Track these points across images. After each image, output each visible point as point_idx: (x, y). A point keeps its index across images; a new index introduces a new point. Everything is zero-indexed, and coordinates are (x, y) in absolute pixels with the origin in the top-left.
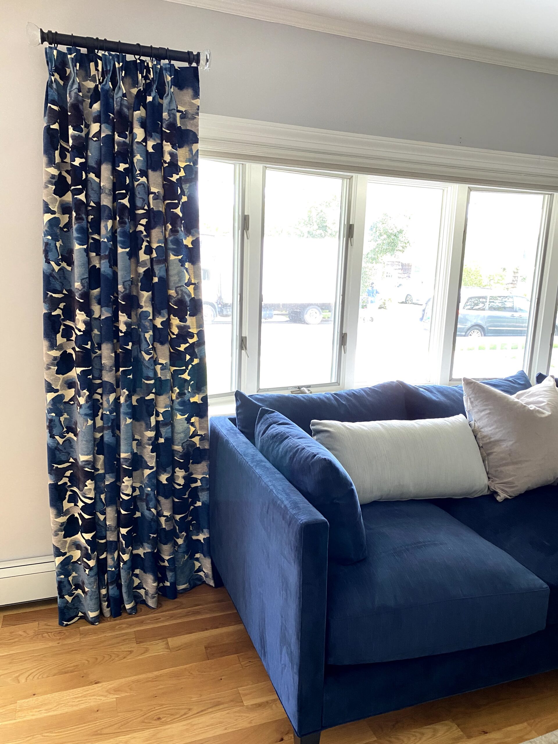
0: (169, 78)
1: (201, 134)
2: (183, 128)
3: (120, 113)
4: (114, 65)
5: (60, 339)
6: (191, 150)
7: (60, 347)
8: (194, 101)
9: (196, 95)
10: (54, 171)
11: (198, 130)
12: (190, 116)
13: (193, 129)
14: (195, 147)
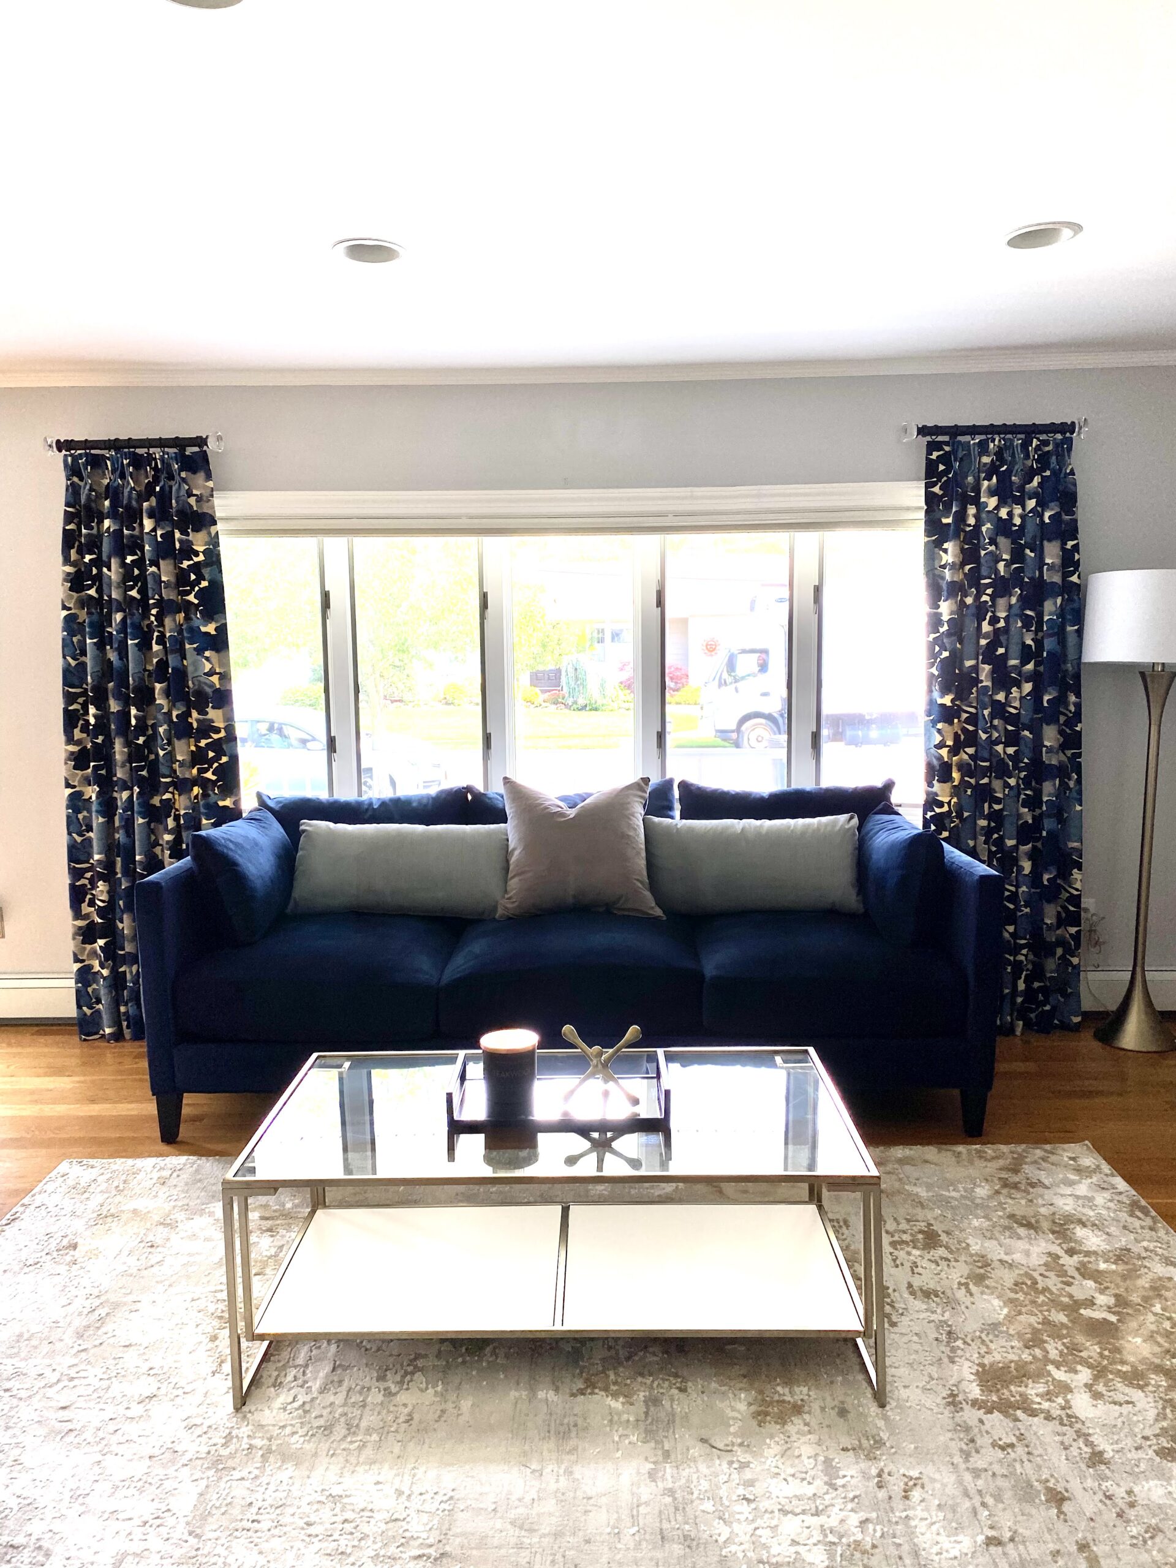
0: (176, 466)
1: (218, 514)
2: (199, 511)
3: (128, 507)
4: (122, 462)
5: (77, 734)
6: (209, 533)
7: (78, 742)
8: (207, 484)
9: (209, 477)
10: (69, 569)
11: (214, 512)
12: (205, 498)
13: (210, 512)
14: (213, 530)
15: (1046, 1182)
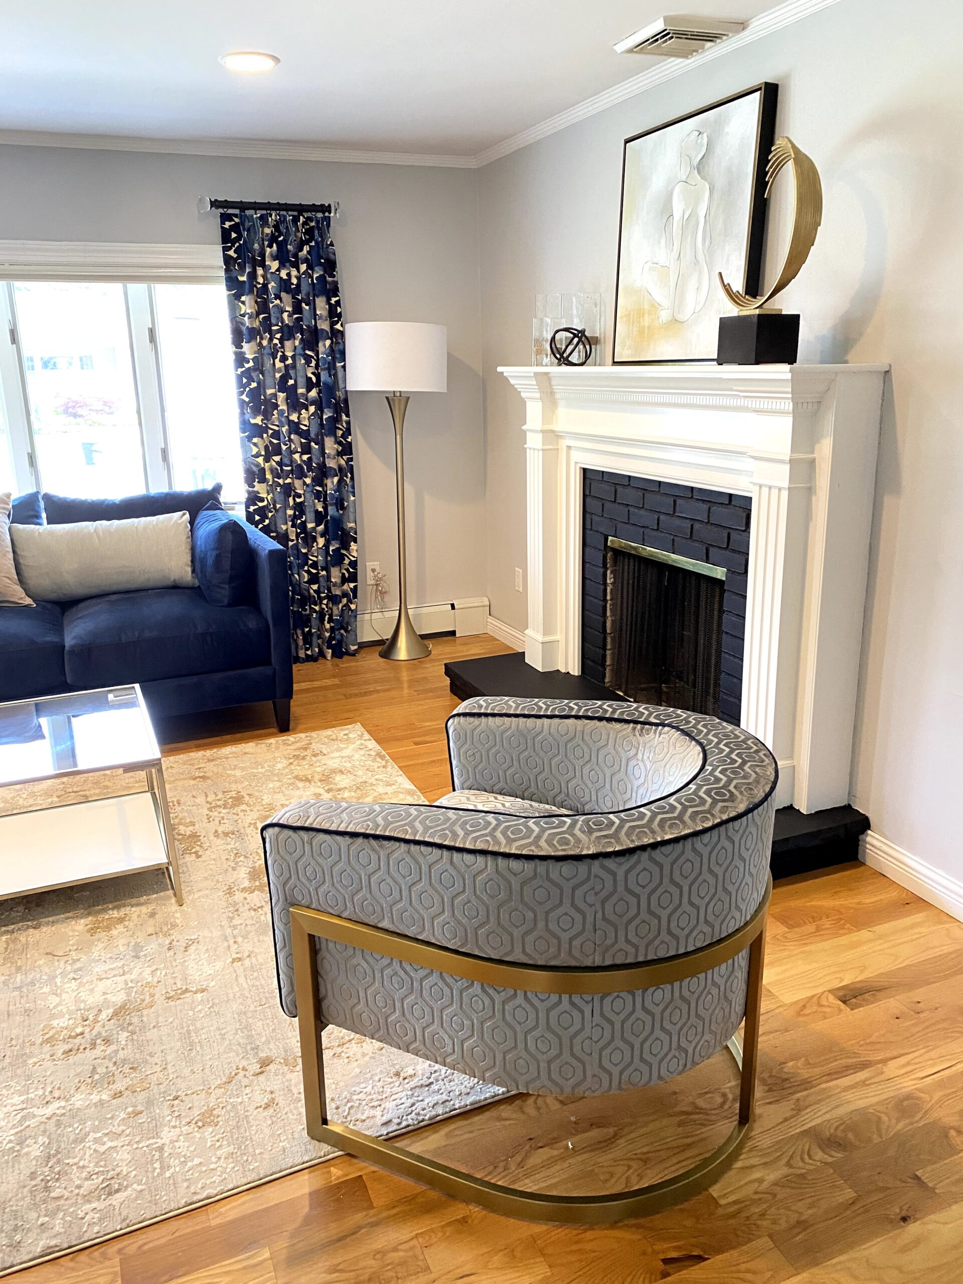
15: (325, 752)
